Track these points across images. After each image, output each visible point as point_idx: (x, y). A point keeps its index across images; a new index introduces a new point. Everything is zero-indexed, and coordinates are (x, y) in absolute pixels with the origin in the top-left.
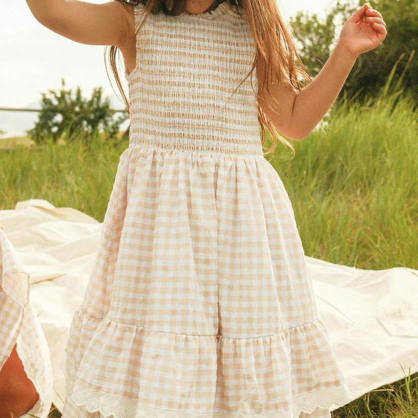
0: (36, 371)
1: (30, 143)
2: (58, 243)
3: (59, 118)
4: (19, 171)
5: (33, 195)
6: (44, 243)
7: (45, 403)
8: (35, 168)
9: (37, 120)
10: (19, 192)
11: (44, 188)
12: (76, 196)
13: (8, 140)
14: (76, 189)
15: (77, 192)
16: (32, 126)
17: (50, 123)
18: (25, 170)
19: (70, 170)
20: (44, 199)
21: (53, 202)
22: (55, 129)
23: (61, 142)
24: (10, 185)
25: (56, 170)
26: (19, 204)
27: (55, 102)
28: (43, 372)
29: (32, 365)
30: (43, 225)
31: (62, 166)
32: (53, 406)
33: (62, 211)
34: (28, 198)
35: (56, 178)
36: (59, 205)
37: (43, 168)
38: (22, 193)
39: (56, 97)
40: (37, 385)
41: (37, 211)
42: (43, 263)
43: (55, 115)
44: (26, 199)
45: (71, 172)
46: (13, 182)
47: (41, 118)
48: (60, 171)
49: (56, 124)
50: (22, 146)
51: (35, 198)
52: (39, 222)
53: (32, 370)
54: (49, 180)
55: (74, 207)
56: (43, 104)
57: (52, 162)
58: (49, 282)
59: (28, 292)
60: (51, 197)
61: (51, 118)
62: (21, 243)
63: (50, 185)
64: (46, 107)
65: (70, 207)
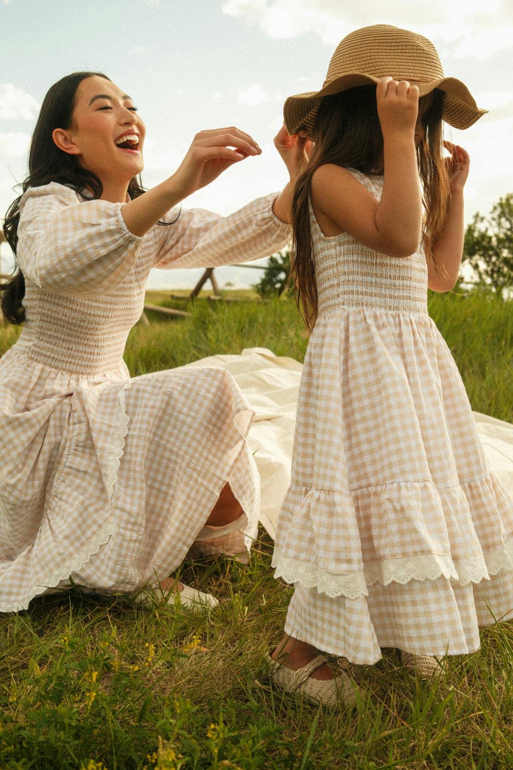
0: (244, 493)
1: (255, 296)
2: (276, 388)
3: (282, 276)
4: (247, 320)
5: (257, 344)
6: (264, 386)
7: (252, 521)
8: (260, 320)
9: (263, 276)
10: (245, 339)
11: (267, 338)
12: (294, 347)
13: (236, 292)
14: (295, 340)
15: (297, 343)
16: (258, 281)
17: (274, 280)
18: (252, 321)
19: (291, 324)
20: (266, 347)
21: (274, 351)
22: (278, 286)
23: (283, 297)
24: (237, 333)
25: (278, 322)
26: (245, 350)
27: (280, 262)
28: (252, 494)
29: (241, 487)
30: (263, 371)
31: (284, 319)
32: (260, 524)
33: (282, 359)
34: (253, 345)
35: (278, 329)
36: (279, 354)
37: (267, 320)
38: (248, 340)
39: (282, 257)
40: (244, 505)
41: (260, 358)
42: (264, 405)
43: (280, 273)
44: (250, 347)
45: (292, 325)
46: (241, 331)
47: (267, 274)
48: (282, 324)
49: (280, 281)
50: (248, 298)
51: (259, 346)
52: (261, 368)
53: (240, 492)
54: (272, 331)
55: (293, 357)
56: (270, 262)
57: (275, 316)
58: (267, 422)
59: (249, 427)
60: (273, 347)
61: (275, 275)
62: (245, 385)
63: (273, 336)
64: (273, 265)
65: (289, 356)
